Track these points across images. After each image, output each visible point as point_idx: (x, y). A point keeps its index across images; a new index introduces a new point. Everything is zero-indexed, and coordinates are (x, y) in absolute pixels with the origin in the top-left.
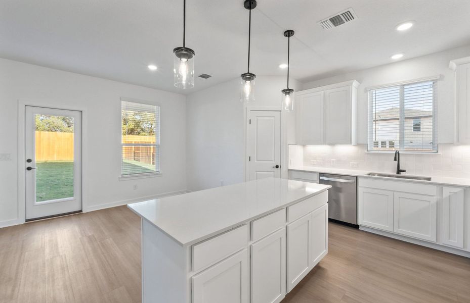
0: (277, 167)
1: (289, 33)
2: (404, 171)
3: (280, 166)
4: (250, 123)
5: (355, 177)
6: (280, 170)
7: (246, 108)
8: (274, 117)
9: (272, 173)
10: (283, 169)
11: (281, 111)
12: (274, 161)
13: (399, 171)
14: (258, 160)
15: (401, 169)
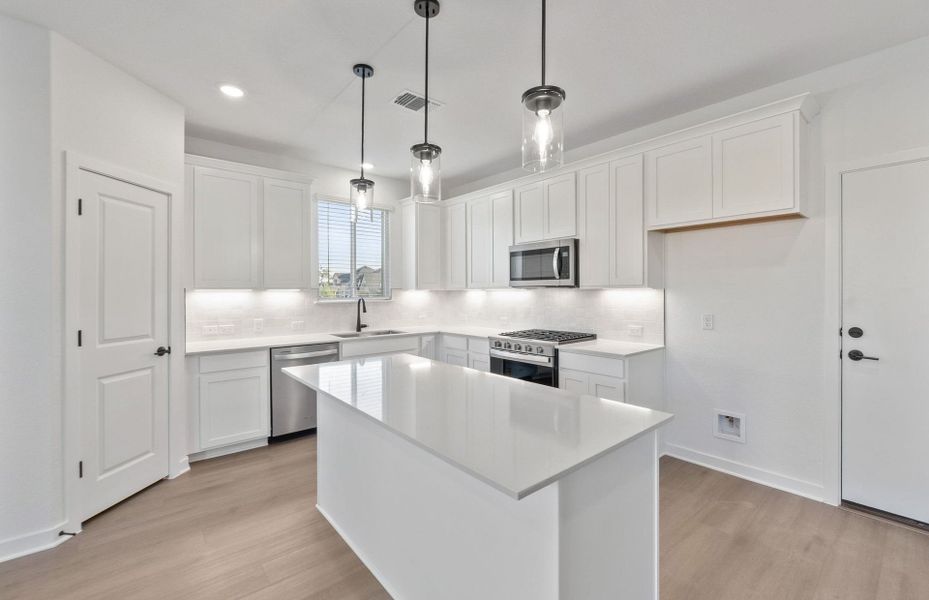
0: (161, 352)
1: (363, 70)
2: (365, 326)
3: (169, 348)
4: (80, 213)
5: (336, 344)
6: (169, 360)
7: (64, 154)
8: (151, 207)
9: (149, 372)
10: (176, 356)
11: (169, 195)
12: (153, 336)
13: (360, 327)
14: (104, 341)
15: (362, 323)
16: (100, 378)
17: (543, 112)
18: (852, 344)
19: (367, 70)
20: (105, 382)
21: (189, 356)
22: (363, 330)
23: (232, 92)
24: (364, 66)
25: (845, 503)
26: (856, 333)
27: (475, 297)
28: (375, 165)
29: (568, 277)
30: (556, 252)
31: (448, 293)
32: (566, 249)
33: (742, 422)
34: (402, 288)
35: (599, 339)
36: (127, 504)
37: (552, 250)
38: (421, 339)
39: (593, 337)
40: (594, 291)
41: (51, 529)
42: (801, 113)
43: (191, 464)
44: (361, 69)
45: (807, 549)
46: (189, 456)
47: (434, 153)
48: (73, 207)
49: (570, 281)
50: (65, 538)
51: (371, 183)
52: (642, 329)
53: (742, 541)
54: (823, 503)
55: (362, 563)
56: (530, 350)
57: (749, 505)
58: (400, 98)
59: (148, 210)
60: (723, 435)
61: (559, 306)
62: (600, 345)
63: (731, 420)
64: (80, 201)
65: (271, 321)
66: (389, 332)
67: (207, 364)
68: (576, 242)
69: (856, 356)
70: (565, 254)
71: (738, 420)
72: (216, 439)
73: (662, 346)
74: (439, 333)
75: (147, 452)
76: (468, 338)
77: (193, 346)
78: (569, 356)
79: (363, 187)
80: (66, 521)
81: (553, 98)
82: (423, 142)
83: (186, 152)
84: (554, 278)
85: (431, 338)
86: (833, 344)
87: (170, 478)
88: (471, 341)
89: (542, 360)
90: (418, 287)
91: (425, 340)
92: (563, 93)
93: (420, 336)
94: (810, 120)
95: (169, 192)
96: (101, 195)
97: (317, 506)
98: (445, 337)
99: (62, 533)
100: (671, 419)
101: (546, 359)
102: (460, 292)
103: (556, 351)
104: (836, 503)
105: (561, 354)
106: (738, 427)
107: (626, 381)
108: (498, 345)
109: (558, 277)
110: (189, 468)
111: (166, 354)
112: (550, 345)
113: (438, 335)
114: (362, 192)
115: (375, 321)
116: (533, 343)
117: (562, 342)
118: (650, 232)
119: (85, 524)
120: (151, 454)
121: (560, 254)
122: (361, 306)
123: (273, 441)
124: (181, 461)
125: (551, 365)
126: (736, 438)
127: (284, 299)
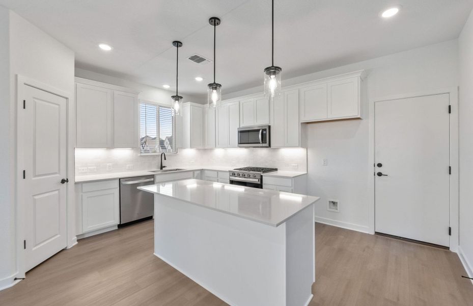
0: (63, 181)
1: (178, 44)
2: (164, 167)
3: (67, 179)
4: (24, 108)
5: (153, 176)
6: (67, 185)
7: (16, 76)
8: (59, 105)
9: (57, 192)
10: (71, 183)
11: (67, 98)
12: (59, 173)
13: (162, 167)
14: (36, 176)
15: (163, 165)
16: (33, 196)
17: (273, 76)
18: (379, 170)
19: (179, 44)
20: (36, 197)
21: (76, 183)
22: (164, 169)
23: (105, 47)
24: (178, 42)
25: (376, 233)
26: (380, 165)
27: (219, 152)
28: (170, 86)
29: (266, 143)
30: (261, 131)
31: (205, 150)
32: (265, 130)
33: (338, 204)
34: (183, 147)
35: (278, 171)
36: (47, 262)
37: (258, 130)
38: (194, 173)
39: (276, 170)
40: (277, 149)
41: (11, 277)
42: (361, 78)
43: (78, 240)
44: (176, 43)
45: (364, 251)
46: (77, 236)
47: (218, 87)
48: (21, 104)
49: (267, 145)
50: (18, 281)
51: (181, 97)
52: (298, 166)
53: (340, 250)
54: (369, 234)
55: (184, 275)
56: (249, 177)
57: (342, 237)
58: (192, 57)
59: (57, 106)
60: (330, 210)
61: (260, 156)
62: (280, 173)
63: (334, 203)
64: (24, 101)
65: (116, 165)
66: (177, 170)
67: (86, 188)
68: (269, 127)
69: (380, 174)
70: (264, 132)
71: (337, 203)
72: (91, 226)
73: (306, 173)
74: (202, 169)
75: (57, 235)
76: (218, 171)
77: (78, 178)
78: (267, 178)
79: (177, 100)
80: (18, 272)
81: (277, 71)
82: (213, 82)
83: (75, 76)
84: (260, 143)
85: (199, 172)
86: (371, 170)
87: (68, 248)
88: (219, 173)
89: (256, 181)
90: (191, 147)
91: (196, 173)
92: (281, 69)
93: (194, 171)
94: (364, 80)
95: (67, 97)
96: (34, 98)
97: (154, 254)
98: (206, 171)
99: (16, 279)
100: (319, 199)
101: (257, 180)
102: (211, 150)
103: (262, 176)
104: (373, 233)
105: (263, 177)
106: (337, 206)
107: (293, 188)
108: (234, 174)
109: (261, 142)
110: (77, 243)
111: (66, 183)
112: (259, 174)
113: (202, 171)
114: (177, 102)
115: (169, 165)
116: (251, 173)
117: (264, 172)
118: (302, 123)
119: (27, 273)
120: (58, 236)
121: (262, 132)
122: (163, 156)
123: (121, 226)
124: (73, 239)
125: (259, 183)
126: (336, 211)
127: (123, 154)
